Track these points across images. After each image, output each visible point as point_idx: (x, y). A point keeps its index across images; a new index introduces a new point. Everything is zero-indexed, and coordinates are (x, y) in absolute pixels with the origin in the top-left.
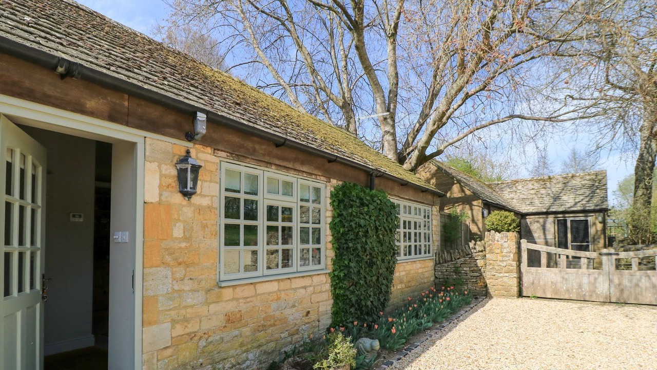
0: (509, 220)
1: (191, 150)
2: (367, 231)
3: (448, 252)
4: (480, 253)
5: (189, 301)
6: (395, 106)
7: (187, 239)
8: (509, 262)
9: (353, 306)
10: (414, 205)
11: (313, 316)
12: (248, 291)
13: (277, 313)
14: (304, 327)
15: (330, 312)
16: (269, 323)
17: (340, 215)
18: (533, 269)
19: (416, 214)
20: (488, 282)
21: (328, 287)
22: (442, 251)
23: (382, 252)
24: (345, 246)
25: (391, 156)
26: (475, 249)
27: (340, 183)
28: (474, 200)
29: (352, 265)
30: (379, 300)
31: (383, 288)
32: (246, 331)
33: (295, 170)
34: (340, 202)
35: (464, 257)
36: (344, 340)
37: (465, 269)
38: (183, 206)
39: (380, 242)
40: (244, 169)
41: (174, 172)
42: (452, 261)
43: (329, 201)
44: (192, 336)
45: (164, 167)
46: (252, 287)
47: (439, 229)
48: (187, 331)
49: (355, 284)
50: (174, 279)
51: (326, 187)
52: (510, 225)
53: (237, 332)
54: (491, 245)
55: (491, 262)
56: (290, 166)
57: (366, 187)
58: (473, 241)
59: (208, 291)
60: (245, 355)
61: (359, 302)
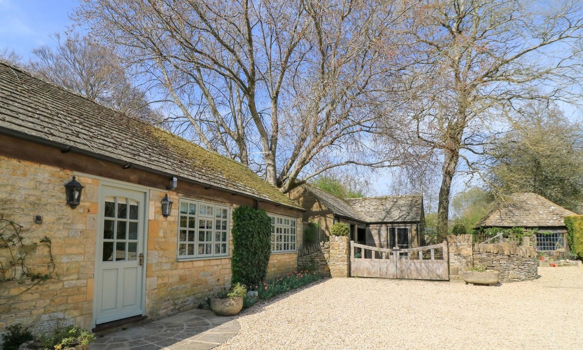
0: (343, 229)
1: (168, 194)
2: (253, 234)
3: (307, 249)
4: (327, 249)
5: (165, 268)
6: (276, 147)
7: (164, 237)
8: (343, 255)
9: (244, 277)
10: (284, 218)
11: (221, 282)
12: (189, 265)
13: (203, 278)
14: (216, 287)
15: (231, 280)
16: (199, 283)
17: (238, 225)
18: (357, 259)
19: (286, 224)
20: (330, 267)
21: (229, 266)
22: (304, 248)
23: (262, 247)
24: (240, 243)
25: (271, 181)
26: (324, 246)
27: (238, 206)
28: (328, 214)
29: (244, 253)
30: (259, 275)
31: (262, 268)
32: (189, 285)
33: (214, 200)
34: (238, 217)
35: (316, 252)
36: (241, 286)
37: (317, 259)
38: (163, 221)
39: (261, 241)
40: (189, 201)
41: (160, 205)
42: (309, 254)
43: (231, 216)
44: (165, 285)
45: (157, 203)
46: (191, 263)
47: (301, 233)
48: (164, 282)
49: (246, 265)
50: (159, 257)
51: (230, 209)
52: (344, 231)
53: (184, 286)
54: (333, 244)
55: (333, 255)
56: (212, 199)
57: (253, 208)
58: (323, 242)
59: (172, 263)
60: (187, 298)
61: (247, 275)
